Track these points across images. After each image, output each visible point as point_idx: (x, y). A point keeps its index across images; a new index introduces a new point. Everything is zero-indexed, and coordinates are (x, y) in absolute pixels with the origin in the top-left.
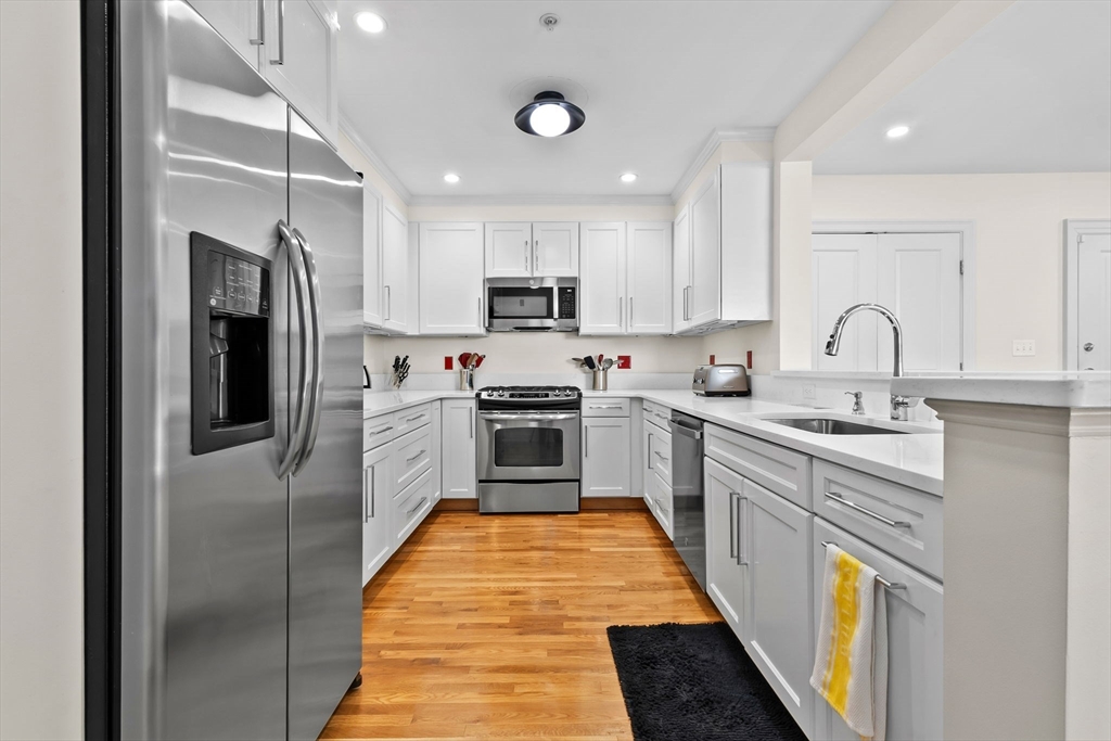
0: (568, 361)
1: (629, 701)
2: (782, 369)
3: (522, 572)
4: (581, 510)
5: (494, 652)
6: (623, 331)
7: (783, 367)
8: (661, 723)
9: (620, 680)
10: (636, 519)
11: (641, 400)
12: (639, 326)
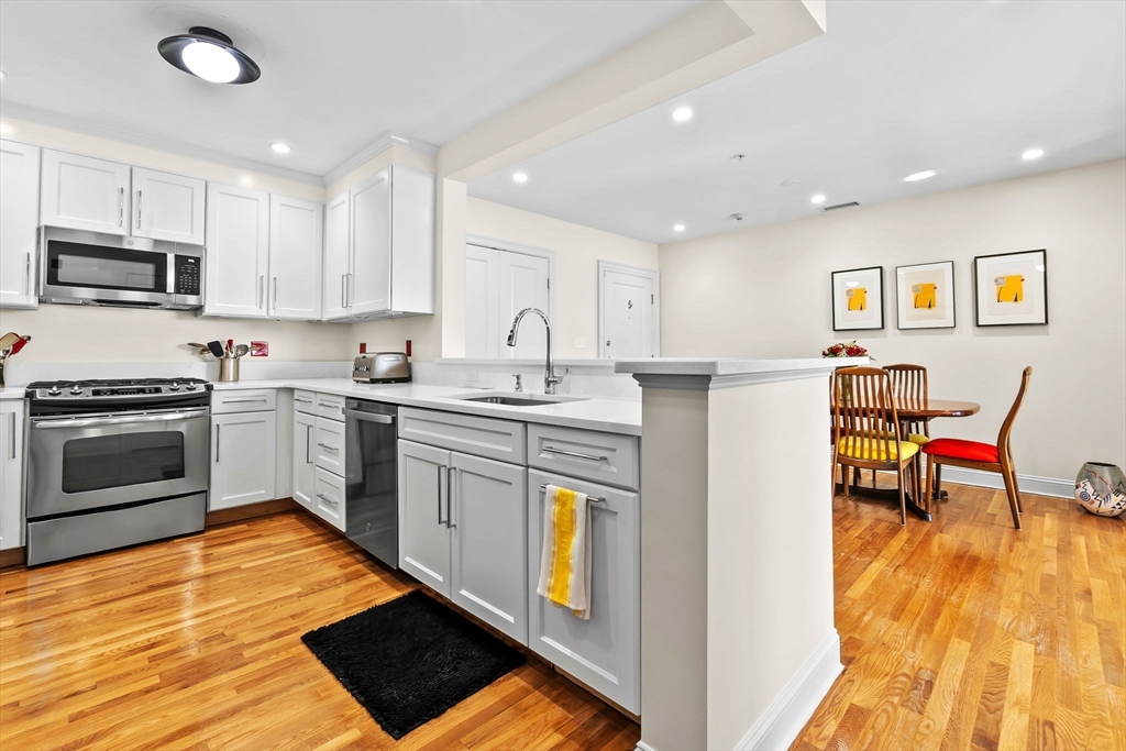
0: (181, 347)
1: (355, 692)
2: (444, 356)
3: (161, 616)
4: (208, 528)
5: (154, 722)
6: (262, 313)
7: (445, 355)
8: (395, 695)
9: (338, 677)
10: (285, 522)
11: (291, 390)
12: (282, 311)
